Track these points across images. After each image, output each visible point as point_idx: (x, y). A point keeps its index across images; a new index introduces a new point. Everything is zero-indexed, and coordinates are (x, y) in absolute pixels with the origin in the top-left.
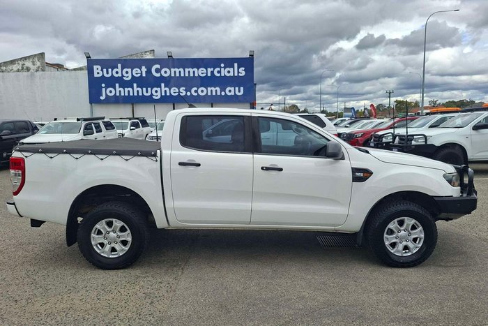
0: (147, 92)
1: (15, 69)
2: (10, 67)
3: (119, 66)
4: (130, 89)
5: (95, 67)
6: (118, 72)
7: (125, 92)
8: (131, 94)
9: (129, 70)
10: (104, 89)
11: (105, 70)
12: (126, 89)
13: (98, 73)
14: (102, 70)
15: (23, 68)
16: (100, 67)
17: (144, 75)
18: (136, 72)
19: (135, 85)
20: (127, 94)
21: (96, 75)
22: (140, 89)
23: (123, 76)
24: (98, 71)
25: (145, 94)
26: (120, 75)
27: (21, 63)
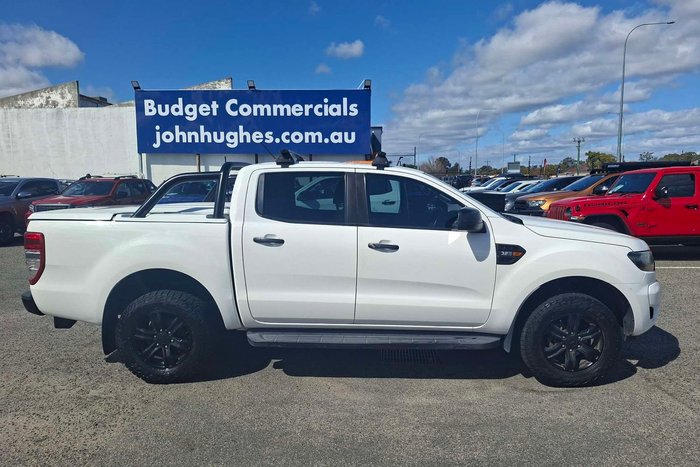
0: (219, 137)
1: (37, 104)
2: (30, 101)
3: (180, 100)
4: (195, 134)
5: (146, 102)
6: (178, 109)
7: (188, 137)
8: (197, 141)
9: (194, 107)
10: (158, 134)
11: (160, 106)
12: (190, 134)
13: (150, 110)
14: (156, 106)
15: (47, 102)
16: (152, 102)
17: (215, 113)
18: (204, 109)
19: (202, 127)
20: (190, 141)
21: (147, 113)
22: (208, 134)
23: (185, 114)
24: (150, 108)
25: (216, 140)
26: (181, 113)
27: (45, 95)
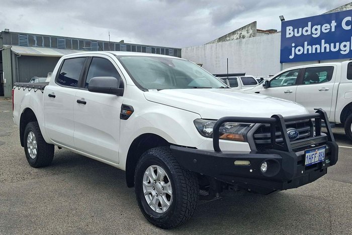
0: (335, 47)
1: (235, 38)
2: (232, 37)
3: (310, 24)
4: (318, 46)
5: (288, 28)
6: (307, 30)
7: (312, 49)
8: (318, 51)
9: (319, 27)
10: (293, 49)
11: (296, 30)
12: (314, 47)
13: (290, 34)
14: (293, 31)
15: (240, 37)
16: (291, 28)
17: (333, 30)
18: (326, 28)
19: (323, 41)
20: (314, 52)
21: (288, 36)
22: (327, 45)
23: (312, 33)
24: (290, 32)
25: (333, 50)
26: (309, 33)
27: (239, 32)
